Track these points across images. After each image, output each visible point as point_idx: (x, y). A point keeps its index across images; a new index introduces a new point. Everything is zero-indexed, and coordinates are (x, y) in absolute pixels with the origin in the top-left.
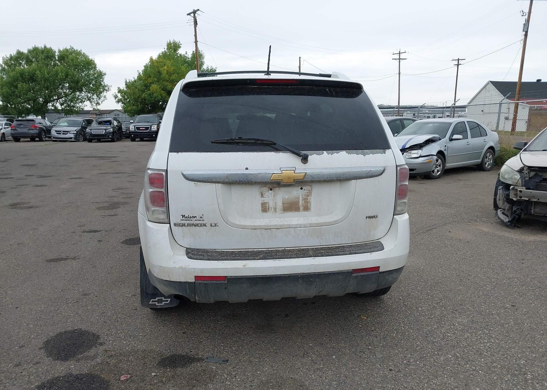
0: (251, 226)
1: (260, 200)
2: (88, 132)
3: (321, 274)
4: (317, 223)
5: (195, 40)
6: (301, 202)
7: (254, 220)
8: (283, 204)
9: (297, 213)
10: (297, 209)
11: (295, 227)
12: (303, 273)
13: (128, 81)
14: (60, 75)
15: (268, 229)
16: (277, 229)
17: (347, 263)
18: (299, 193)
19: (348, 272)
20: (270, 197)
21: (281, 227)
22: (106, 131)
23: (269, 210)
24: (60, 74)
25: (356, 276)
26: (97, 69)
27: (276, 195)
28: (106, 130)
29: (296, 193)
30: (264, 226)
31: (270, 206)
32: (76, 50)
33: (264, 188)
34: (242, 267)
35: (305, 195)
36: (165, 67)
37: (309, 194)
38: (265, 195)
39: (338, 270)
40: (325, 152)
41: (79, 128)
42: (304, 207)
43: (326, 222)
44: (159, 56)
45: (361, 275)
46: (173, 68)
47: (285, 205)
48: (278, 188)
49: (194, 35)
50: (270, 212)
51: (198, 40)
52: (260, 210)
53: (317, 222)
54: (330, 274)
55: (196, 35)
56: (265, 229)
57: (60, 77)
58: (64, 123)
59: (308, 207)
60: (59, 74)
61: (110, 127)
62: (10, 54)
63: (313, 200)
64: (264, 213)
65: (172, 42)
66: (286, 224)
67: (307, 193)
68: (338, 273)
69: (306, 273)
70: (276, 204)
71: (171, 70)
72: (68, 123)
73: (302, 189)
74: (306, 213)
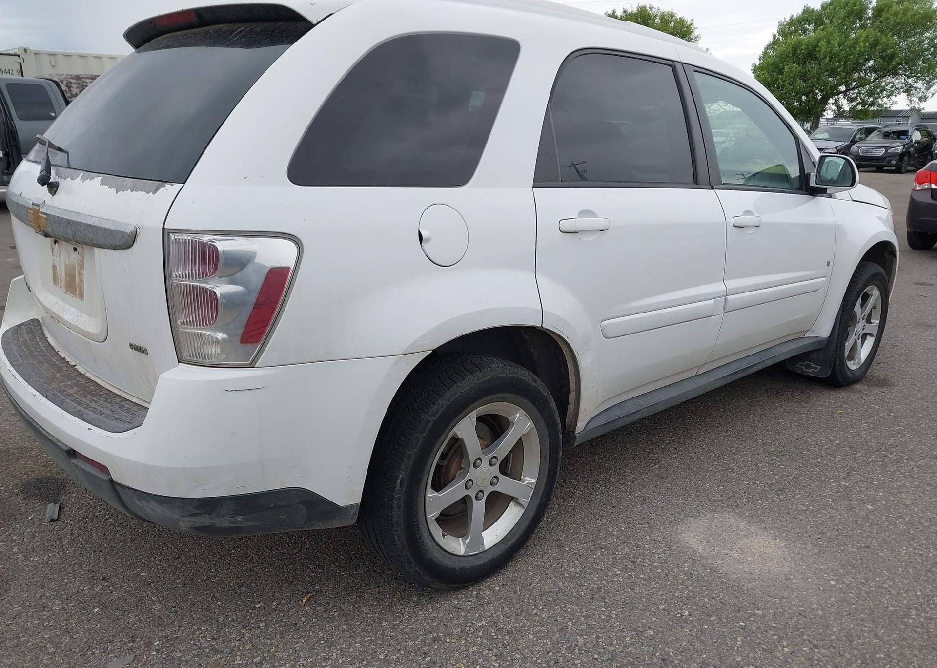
1: (52, 259)
2: (854, 152)
4: (82, 330)
6: (77, 279)
7: (48, 295)
8: (66, 275)
9: (75, 298)
10: (75, 292)
14: (860, 46)
15: (53, 317)
16: (57, 321)
19: (61, 448)
20: (57, 256)
21: (59, 319)
22: (886, 151)
23: (57, 280)
24: (862, 44)
27: (61, 255)
28: (887, 148)
30: (48, 309)
31: (57, 275)
35: (79, 265)
37: (82, 265)
39: (55, 437)
40: (82, 174)
41: (846, 143)
42: (79, 290)
43: (89, 332)
47: (67, 278)
50: (58, 286)
52: (52, 279)
53: (82, 327)
57: (860, 50)
58: (823, 133)
59: (82, 291)
60: (859, 44)
61: (898, 144)
62: (790, 15)
63: (85, 277)
64: (54, 285)
66: (61, 316)
67: (81, 261)
68: (53, 442)
70: (61, 271)
72: (829, 134)
73: (74, 249)
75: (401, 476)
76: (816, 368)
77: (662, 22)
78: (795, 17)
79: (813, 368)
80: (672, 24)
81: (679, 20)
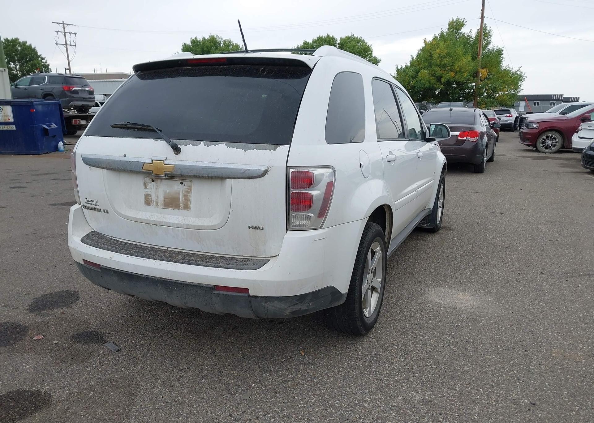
0: (133, 218)
1: (143, 191)
3: (178, 283)
4: (195, 226)
5: (481, 16)
6: (181, 199)
7: (138, 212)
8: (165, 198)
9: (177, 210)
10: (177, 206)
11: (174, 226)
12: (161, 278)
13: (399, 67)
15: (148, 224)
16: (156, 225)
17: (205, 276)
18: (179, 188)
19: (206, 287)
20: (153, 189)
21: (159, 224)
23: (151, 203)
25: (217, 294)
26: (373, 56)
27: (158, 188)
29: (176, 187)
30: (144, 219)
31: (152, 200)
32: (356, 37)
33: (147, 178)
34: (109, 258)
35: (185, 191)
36: (438, 51)
37: (189, 191)
38: (148, 186)
39: (196, 282)
40: (202, 143)
42: (184, 205)
43: (203, 226)
44: (435, 38)
45: (223, 294)
46: (446, 51)
47: (166, 200)
48: (160, 180)
49: (481, 10)
50: (153, 205)
51: (485, 16)
52: (144, 202)
53: (194, 224)
54: (187, 284)
55: (483, 10)
56: (146, 223)
59: (188, 205)
62: (297, 45)
63: (193, 197)
64: (147, 206)
65: (455, 20)
66: (164, 221)
67: (188, 189)
68: (195, 285)
69: (164, 278)
70: (158, 197)
71: (445, 53)
73: (182, 183)
74: (185, 212)
75: (358, 278)
76: (428, 224)
77: (225, 46)
78: (299, 46)
79: (426, 224)
80: (231, 47)
81: (234, 45)
